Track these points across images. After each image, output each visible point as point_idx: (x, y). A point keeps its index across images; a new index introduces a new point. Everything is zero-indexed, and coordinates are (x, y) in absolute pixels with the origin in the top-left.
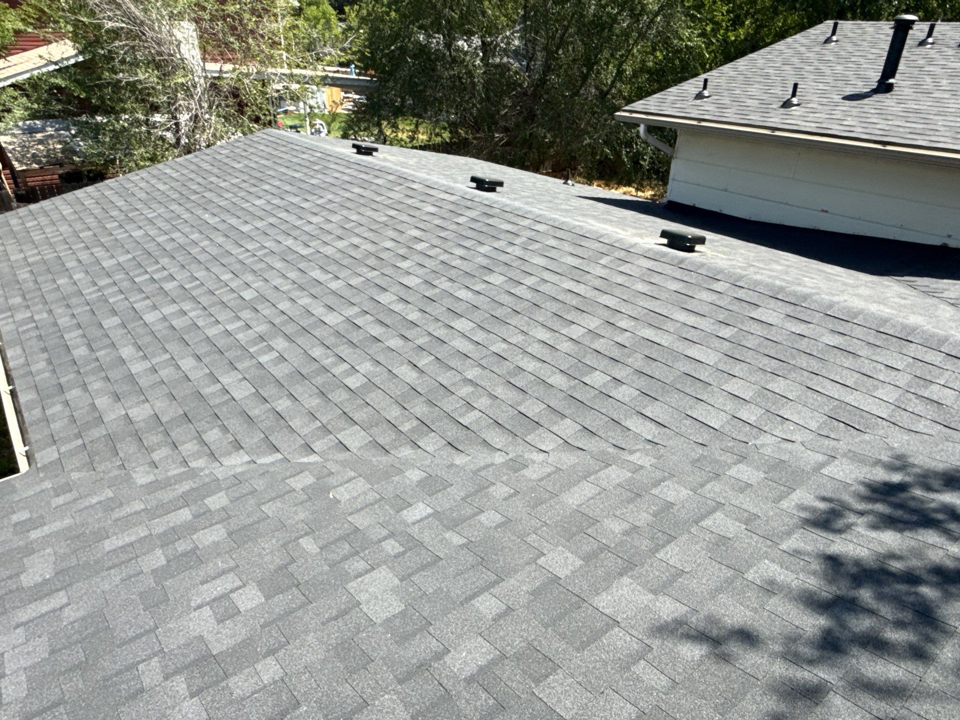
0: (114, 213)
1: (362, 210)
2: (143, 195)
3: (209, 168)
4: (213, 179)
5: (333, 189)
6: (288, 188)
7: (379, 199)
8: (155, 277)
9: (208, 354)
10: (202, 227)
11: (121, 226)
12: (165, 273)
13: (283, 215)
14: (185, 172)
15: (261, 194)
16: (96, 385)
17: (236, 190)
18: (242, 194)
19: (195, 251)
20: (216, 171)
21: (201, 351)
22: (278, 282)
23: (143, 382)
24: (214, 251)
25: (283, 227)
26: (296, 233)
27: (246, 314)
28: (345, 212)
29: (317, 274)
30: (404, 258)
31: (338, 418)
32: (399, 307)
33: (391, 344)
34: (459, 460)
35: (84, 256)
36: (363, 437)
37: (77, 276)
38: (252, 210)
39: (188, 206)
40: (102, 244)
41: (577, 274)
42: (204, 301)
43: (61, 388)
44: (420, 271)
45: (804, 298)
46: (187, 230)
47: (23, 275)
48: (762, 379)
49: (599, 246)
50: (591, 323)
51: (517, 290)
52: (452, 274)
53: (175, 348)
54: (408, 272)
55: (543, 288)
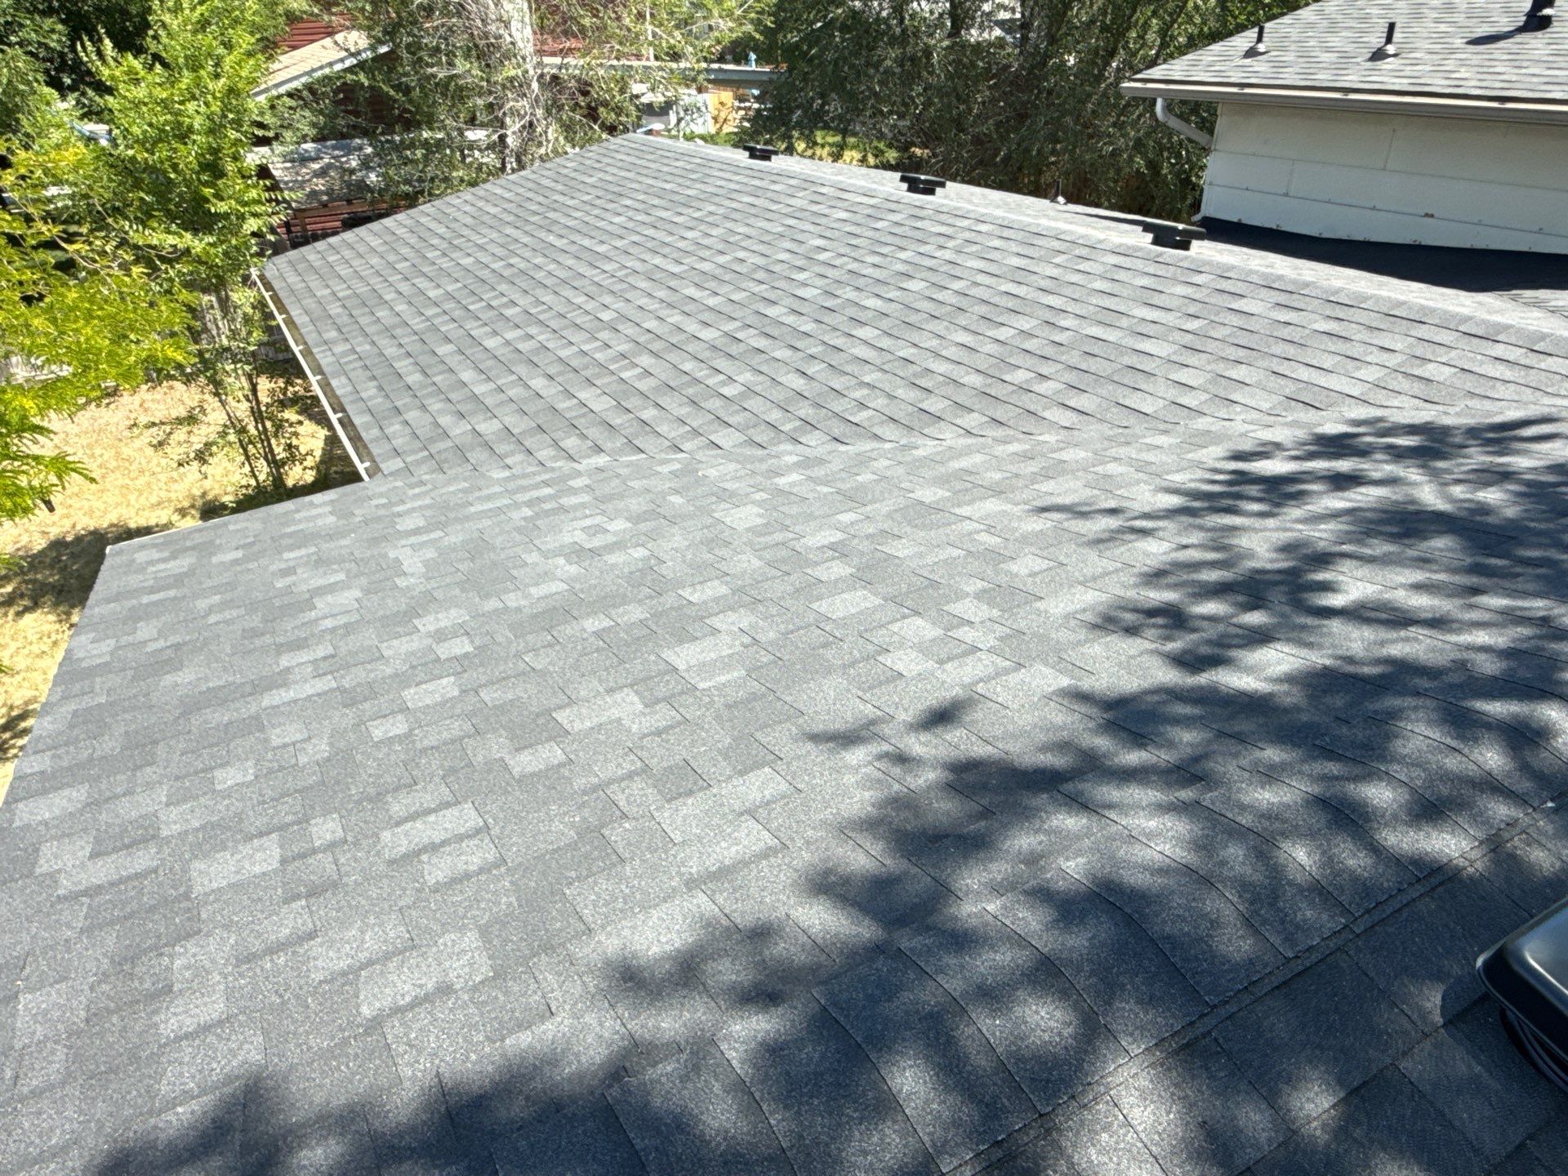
0: (435, 241)
1: (751, 221)
2: (469, 220)
3: (553, 185)
4: (557, 197)
5: (717, 200)
6: (656, 202)
7: (774, 208)
8: (493, 303)
9: (560, 374)
10: (546, 250)
11: (444, 255)
12: (505, 300)
13: (651, 232)
14: (521, 191)
15: (620, 210)
16: (435, 406)
17: (588, 208)
18: (596, 212)
19: (539, 275)
20: (560, 187)
21: (552, 371)
22: (643, 301)
23: (489, 401)
24: (562, 274)
25: (649, 245)
26: (666, 250)
27: (605, 335)
28: (730, 225)
29: (691, 291)
30: (802, 269)
31: (711, 422)
32: (791, 319)
33: (778, 354)
34: (843, 448)
35: (404, 287)
36: (738, 437)
37: (399, 308)
38: (610, 228)
39: (527, 228)
40: (424, 275)
41: (1020, 275)
42: (553, 324)
43: (398, 411)
44: (820, 282)
45: (1307, 285)
46: (527, 254)
47: (335, 309)
48: (1220, 368)
49: (1056, 245)
50: (1026, 324)
51: (940, 296)
52: (861, 282)
53: (522, 370)
54: (805, 285)
55: (973, 291)
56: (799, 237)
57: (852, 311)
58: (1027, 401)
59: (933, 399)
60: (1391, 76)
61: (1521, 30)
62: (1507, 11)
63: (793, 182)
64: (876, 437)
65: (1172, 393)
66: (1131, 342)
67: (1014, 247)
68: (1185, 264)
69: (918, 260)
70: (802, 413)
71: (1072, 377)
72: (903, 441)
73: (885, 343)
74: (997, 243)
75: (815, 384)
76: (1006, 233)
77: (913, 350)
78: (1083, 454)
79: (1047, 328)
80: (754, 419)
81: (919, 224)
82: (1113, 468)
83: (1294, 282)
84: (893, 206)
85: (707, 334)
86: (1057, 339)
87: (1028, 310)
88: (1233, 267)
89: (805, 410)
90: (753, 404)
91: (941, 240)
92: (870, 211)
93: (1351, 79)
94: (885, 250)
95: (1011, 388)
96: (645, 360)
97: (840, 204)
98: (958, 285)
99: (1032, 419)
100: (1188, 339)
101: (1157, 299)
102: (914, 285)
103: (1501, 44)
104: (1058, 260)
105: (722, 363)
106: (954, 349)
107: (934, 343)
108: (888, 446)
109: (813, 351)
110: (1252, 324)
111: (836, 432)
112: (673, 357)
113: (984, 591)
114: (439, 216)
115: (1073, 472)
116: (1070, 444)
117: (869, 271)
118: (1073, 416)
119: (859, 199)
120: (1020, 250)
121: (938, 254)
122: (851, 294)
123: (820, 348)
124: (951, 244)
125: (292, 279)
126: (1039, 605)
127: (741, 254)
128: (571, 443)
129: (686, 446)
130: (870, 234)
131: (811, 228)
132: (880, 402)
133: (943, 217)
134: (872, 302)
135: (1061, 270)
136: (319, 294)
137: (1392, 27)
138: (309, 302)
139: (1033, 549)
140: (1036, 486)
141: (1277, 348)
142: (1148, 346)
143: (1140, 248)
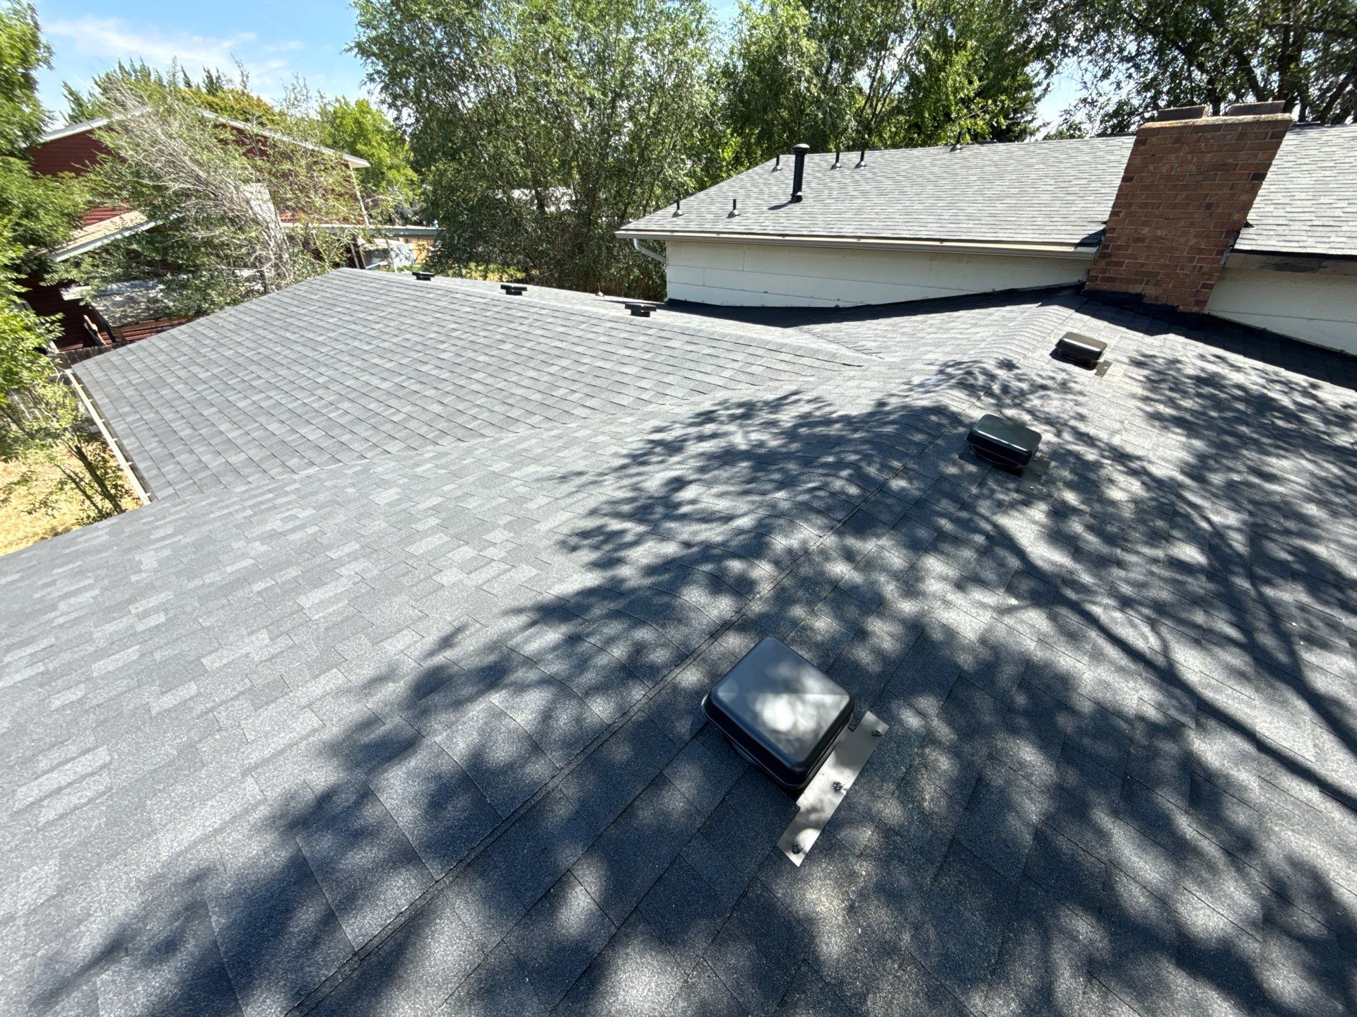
0: (207, 342)
1: (415, 316)
2: (232, 327)
3: (290, 301)
4: (294, 309)
5: (394, 305)
6: (357, 308)
7: (429, 307)
8: (246, 378)
9: (288, 419)
10: (284, 342)
11: (213, 350)
12: (254, 375)
13: (353, 326)
14: (269, 306)
15: (334, 314)
16: (200, 449)
17: (313, 314)
18: (319, 316)
19: (278, 358)
20: (295, 303)
21: (283, 417)
22: (346, 369)
23: (239, 442)
24: (294, 356)
25: (351, 334)
26: (362, 337)
27: (320, 392)
28: (401, 319)
29: (377, 361)
30: (443, 342)
31: (386, 438)
32: (434, 372)
33: (427, 393)
34: (462, 444)
35: (183, 374)
36: (402, 445)
37: (177, 388)
38: (326, 326)
39: (272, 329)
40: (198, 364)
41: (562, 336)
42: (286, 388)
43: (172, 455)
44: (453, 349)
45: (700, 331)
46: (271, 345)
47: (129, 392)
48: (659, 377)
49: (582, 319)
50: (565, 363)
51: (519, 351)
52: (476, 347)
53: (262, 419)
54: (444, 351)
55: (538, 347)
56: (443, 324)
57: (471, 364)
58: (565, 406)
59: (515, 409)
60: (736, 225)
61: (791, 202)
62: (785, 193)
63: (440, 292)
64: (483, 435)
65: (637, 393)
66: (618, 368)
67: (560, 322)
68: (644, 325)
69: (508, 332)
70: (440, 426)
71: (588, 390)
72: (497, 436)
73: (490, 380)
74: (551, 320)
75: (448, 408)
76: (556, 314)
77: (505, 383)
79: (576, 364)
80: (411, 433)
81: (510, 312)
83: (694, 330)
84: (496, 303)
85: (385, 385)
86: (581, 370)
87: (566, 355)
88: (669, 324)
89: (442, 425)
90: (412, 425)
91: (521, 320)
92: (483, 306)
93: (720, 227)
94: (489, 328)
95: (556, 399)
96: (346, 405)
97: (466, 303)
98: (529, 345)
99: (567, 416)
100: (645, 364)
101: (631, 344)
102: (507, 347)
103: (782, 209)
104: (583, 327)
105: (393, 402)
106: (526, 381)
107: (515, 378)
108: (487, 440)
109: (448, 389)
110: (675, 353)
111: (459, 435)
112: (363, 401)
114: (212, 326)
116: (584, 427)
117: (482, 340)
118: (588, 411)
119: (478, 300)
120: (562, 323)
121: (519, 328)
122: (471, 355)
123: (451, 387)
124: (526, 322)
125: (98, 374)
127: (408, 336)
128: (294, 462)
129: (369, 455)
130: (483, 319)
131: (448, 318)
132: (485, 415)
133: (522, 307)
134: (482, 358)
135: (583, 332)
136: (117, 383)
137: (735, 201)
138: (109, 389)
141: (687, 365)
142: (625, 369)
143: (623, 318)
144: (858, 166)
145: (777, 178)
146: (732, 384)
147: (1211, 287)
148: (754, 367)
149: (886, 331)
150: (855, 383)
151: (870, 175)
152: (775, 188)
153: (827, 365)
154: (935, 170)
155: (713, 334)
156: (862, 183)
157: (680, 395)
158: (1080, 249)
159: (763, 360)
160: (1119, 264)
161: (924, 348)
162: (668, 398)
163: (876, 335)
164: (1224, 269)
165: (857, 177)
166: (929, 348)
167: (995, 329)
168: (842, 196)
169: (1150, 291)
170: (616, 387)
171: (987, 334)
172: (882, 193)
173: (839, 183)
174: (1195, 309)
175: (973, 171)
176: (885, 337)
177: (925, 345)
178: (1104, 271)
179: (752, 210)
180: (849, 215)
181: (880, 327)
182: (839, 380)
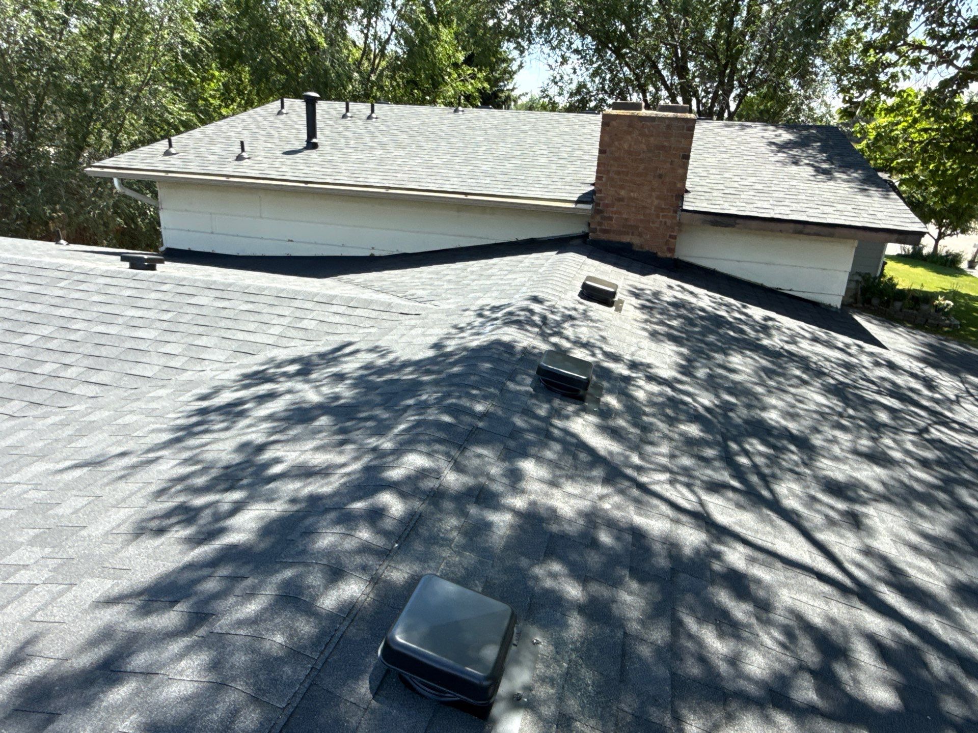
41: (32, 297)
45: (230, 285)
48: (190, 340)
49: (60, 275)
50: (46, 331)
60: (248, 169)
62: (297, 139)
65: (163, 361)
66: (127, 332)
67: (24, 279)
68: (153, 279)
71: (90, 362)
74: (9, 277)
76: (15, 269)
78: (107, 413)
79: (63, 331)
82: (129, 419)
83: (223, 284)
86: (72, 338)
87: (45, 321)
88: (185, 279)
93: (229, 170)
95: (42, 378)
99: (64, 397)
100: (165, 325)
101: (140, 303)
103: (299, 155)
104: (62, 284)
110: (204, 311)
113: (36, 536)
115: (100, 428)
116: (95, 409)
118: (97, 388)
120: (29, 280)
126: (84, 533)
135: (65, 291)
137: (242, 143)
139: (75, 492)
140: (73, 445)
141: (223, 324)
142: (140, 333)
143: (122, 272)
144: (369, 118)
145: (285, 123)
146: (284, 342)
147: (675, 237)
148: (305, 322)
149: (431, 278)
150: (419, 331)
151: (383, 128)
152: (284, 133)
153: (385, 316)
154: (444, 128)
155: (248, 287)
156: (377, 134)
157: (222, 358)
158: (580, 206)
159: (314, 313)
160: (610, 219)
161: (473, 295)
162: (207, 363)
163: (423, 284)
164: (680, 224)
165: (372, 129)
166: (478, 294)
167: (528, 274)
168: (361, 146)
169: (636, 241)
170: (131, 356)
171: (524, 279)
172: (400, 146)
173: (354, 132)
174: (669, 255)
175: (478, 132)
176: (431, 285)
177: (473, 291)
178: (600, 224)
179: (263, 154)
180: (372, 166)
181: (424, 275)
182: (402, 330)
